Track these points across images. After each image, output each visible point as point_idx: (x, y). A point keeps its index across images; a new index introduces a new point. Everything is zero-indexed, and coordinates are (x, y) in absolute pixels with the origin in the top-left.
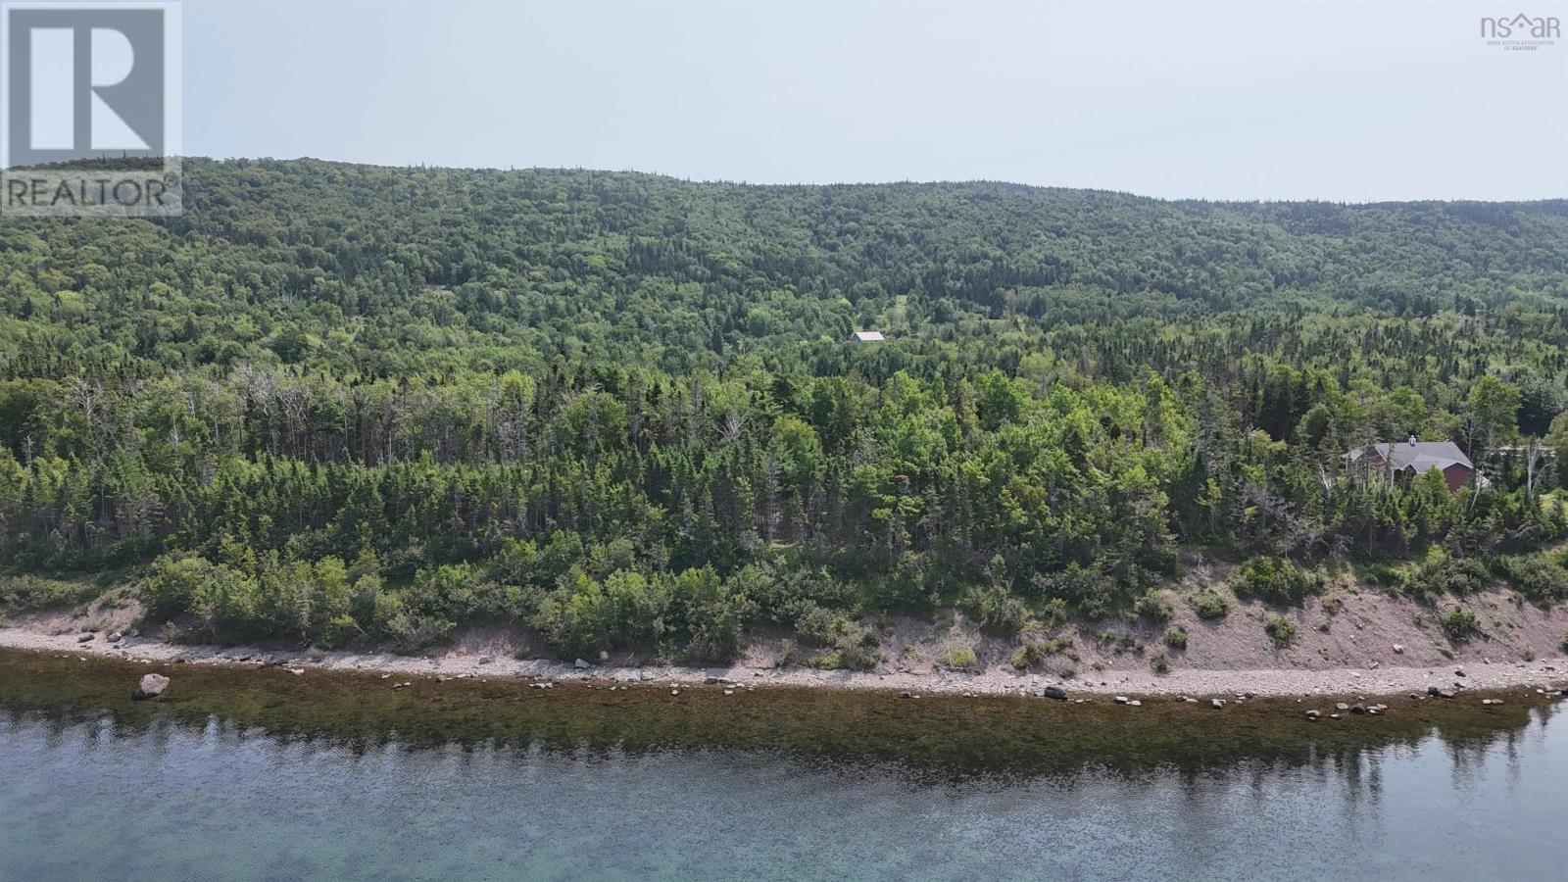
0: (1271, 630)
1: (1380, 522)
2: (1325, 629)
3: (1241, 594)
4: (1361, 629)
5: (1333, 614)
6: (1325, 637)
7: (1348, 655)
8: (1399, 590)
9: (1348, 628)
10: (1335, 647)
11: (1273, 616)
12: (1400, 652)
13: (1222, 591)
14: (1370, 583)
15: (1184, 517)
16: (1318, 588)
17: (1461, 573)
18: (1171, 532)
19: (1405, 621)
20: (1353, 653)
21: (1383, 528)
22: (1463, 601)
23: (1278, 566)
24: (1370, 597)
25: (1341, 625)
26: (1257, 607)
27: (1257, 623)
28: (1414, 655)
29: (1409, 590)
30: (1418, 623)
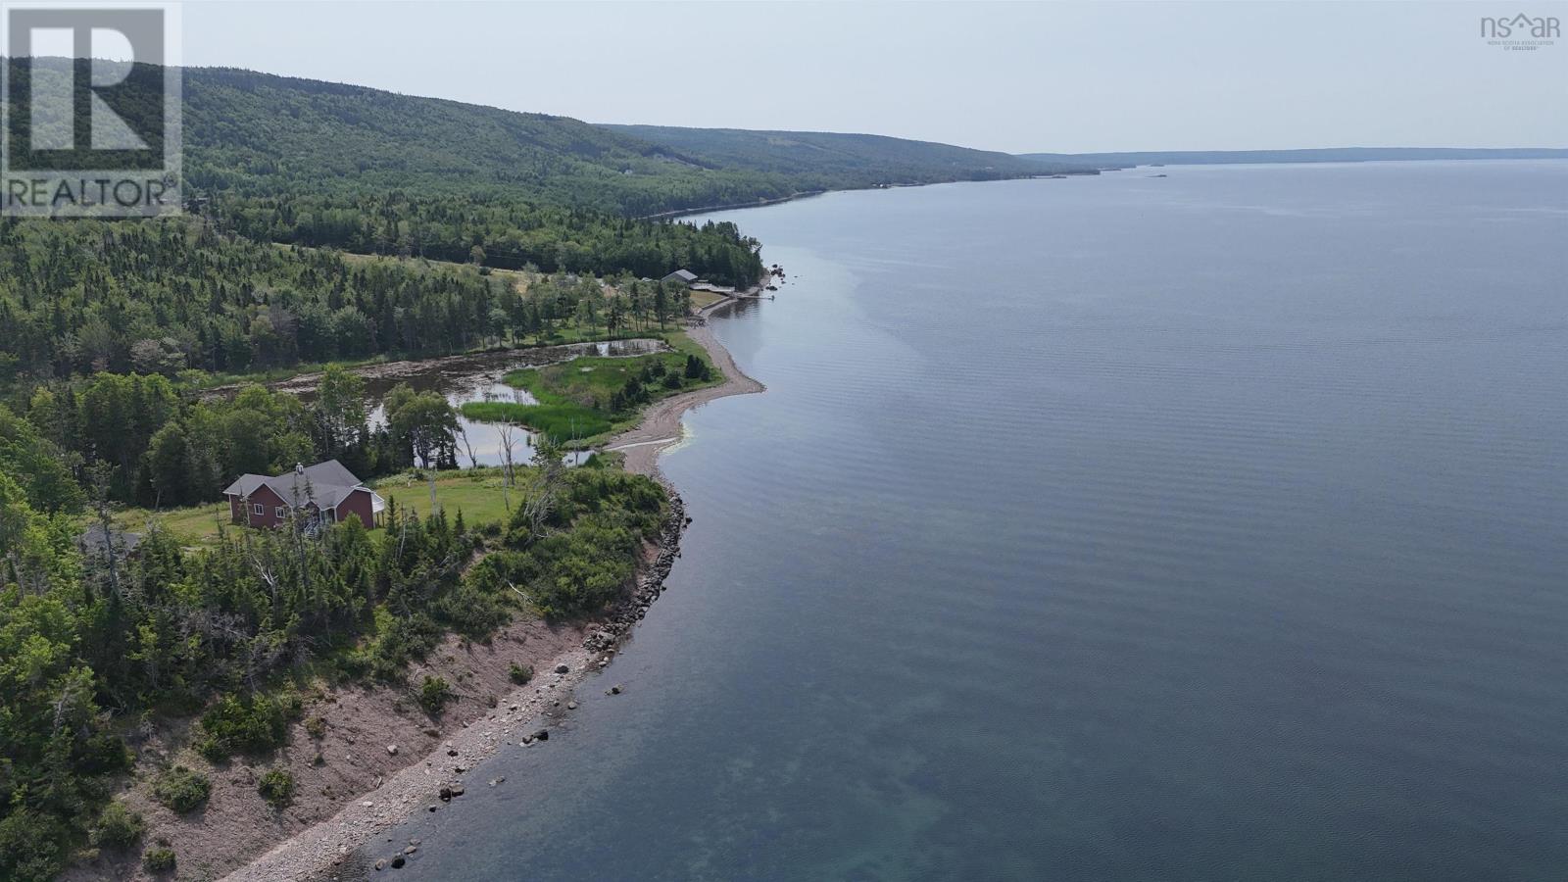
0: (266, 791)
1: (333, 605)
2: (320, 762)
3: (217, 758)
4: (352, 743)
5: (322, 739)
6: (323, 771)
7: (353, 782)
8: (370, 678)
9: (341, 746)
10: (336, 778)
11: (261, 771)
12: (395, 753)
13: (189, 762)
14: (343, 682)
15: (113, 680)
16: (296, 712)
17: (416, 634)
18: (105, 709)
19: (386, 713)
20: (356, 777)
21: (336, 610)
22: (427, 665)
23: (248, 704)
24: (349, 697)
25: (334, 747)
26: (239, 769)
27: (248, 788)
28: (407, 750)
29: (381, 675)
30: (399, 710)
